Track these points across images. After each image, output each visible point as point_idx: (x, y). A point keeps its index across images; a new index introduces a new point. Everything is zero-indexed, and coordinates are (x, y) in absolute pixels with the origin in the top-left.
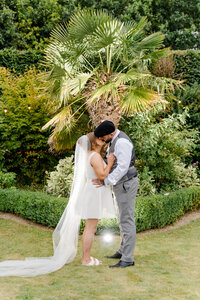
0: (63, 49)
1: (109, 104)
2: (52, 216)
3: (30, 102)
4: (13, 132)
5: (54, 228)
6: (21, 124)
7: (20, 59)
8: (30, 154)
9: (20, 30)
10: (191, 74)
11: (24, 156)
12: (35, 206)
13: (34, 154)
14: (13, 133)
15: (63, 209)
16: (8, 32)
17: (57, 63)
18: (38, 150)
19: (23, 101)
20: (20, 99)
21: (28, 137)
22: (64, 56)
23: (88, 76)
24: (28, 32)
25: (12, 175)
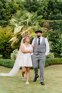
0: (15, 20)
1: (27, 35)
2: (11, 65)
3: (7, 35)
5: (12, 68)
6: (4, 41)
7: (5, 23)
8: (7, 50)
9: (7, 15)
10: (54, 27)
12: (7, 63)
13: (8, 50)
14: (2, 44)
15: (14, 62)
16: (3, 16)
17: (13, 24)
18: (9, 49)
19: (5, 35)
20: (4, 34)
21: (7, 45)
22: (15, 22)
23: (21, 27)
24: (9, 15)
25: (2, 56)
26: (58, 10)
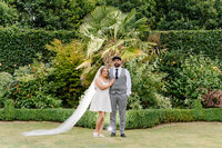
0: (89, 27)
3: (72, 59)
4: (62, 77)
6: (66, 72)
7: (68, 36)
10: (171, 44)
11: (67, 91)
13: (74, 90)
17: (86, 34)
18: (76, 88)
20: (66, 58)
21: (71, 79)
22: (90, 31)
23: (102, 41)
25: (60, 101)
26: (177, 13)
